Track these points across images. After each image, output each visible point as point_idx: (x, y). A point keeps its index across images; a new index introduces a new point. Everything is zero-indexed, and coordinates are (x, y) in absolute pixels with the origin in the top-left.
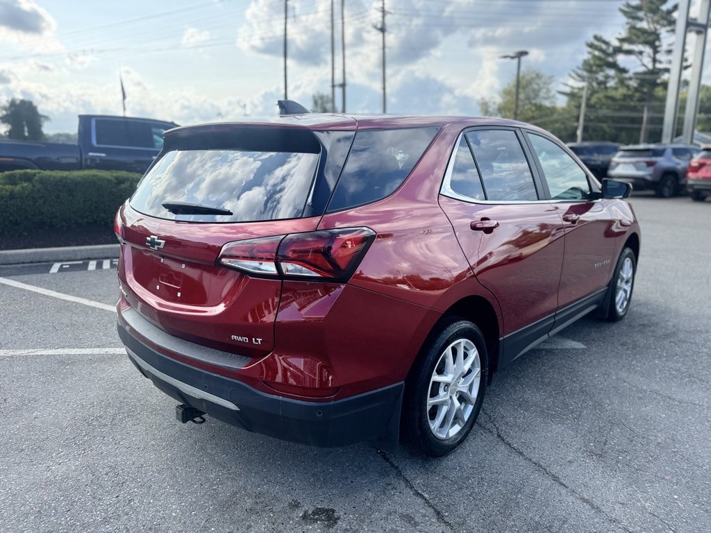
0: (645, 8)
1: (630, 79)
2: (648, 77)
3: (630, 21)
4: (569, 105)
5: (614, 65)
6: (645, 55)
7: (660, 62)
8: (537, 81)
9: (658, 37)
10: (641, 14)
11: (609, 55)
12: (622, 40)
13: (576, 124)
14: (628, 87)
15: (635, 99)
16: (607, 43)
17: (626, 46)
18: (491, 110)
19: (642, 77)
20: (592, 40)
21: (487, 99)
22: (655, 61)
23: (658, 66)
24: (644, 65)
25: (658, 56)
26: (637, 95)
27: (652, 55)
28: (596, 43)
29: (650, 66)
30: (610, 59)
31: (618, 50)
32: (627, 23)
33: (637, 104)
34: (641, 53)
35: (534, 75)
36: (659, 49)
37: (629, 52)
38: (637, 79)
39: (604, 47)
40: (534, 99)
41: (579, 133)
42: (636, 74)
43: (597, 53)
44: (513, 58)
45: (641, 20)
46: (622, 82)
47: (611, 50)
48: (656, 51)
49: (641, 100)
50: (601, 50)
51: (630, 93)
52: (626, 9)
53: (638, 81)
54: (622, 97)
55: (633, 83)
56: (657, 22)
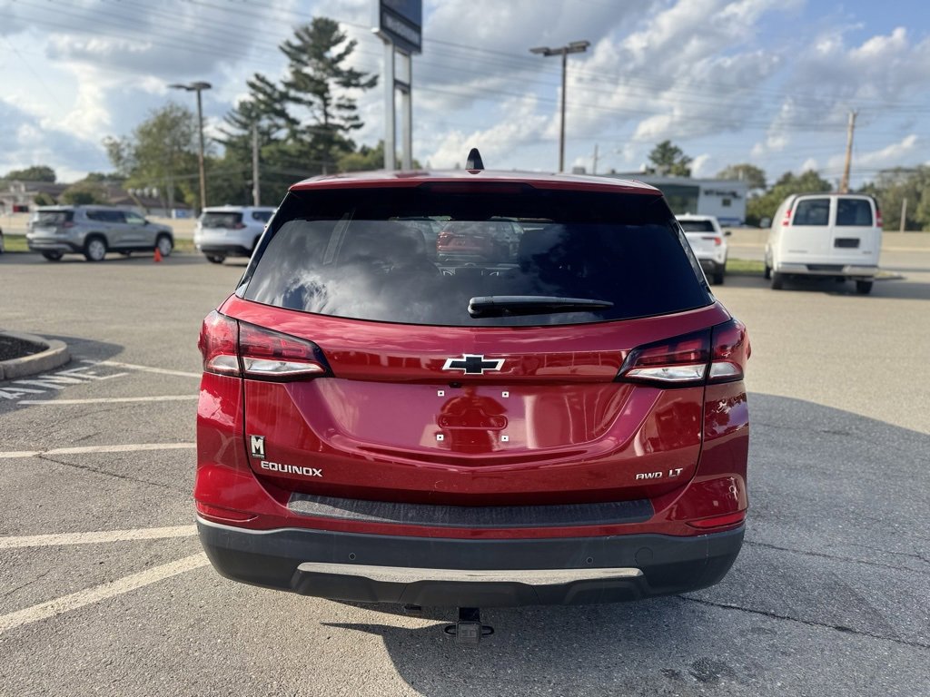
0: (310, 50)
1: (303, 132)
2: (322, 132)
3: (294, 63)
4: (228, 157)
5: (282, 114)
6: (315, 106)
7: (333, 117)
8: (187, 122)
9: (326, 89)
10: (305, 58)
11: (276, 101)
12: (288, 85)
13: (249, 182)
14: (301, 141)
15: (312, 157)
16: (272, 86)
17: (293, 93)
18: (125, 154)
19: (316, 131)
20: (253, 79)
21: (117, 139)
22: (327, 115)
23: (330, 121)
24: (315, 117)
25: (329, 110)
26: (313, 152)
27: (322, 107)
28: (258, 83)
29: (322, 120)
30: (278, 106)
31: (284, 97)
32: (291, 66)
33: (314, 162)
34: (310, 103)
35: (179, 114)
36: (328, 102)
37: (298, 101)
38: (311, 133)
39: (269, 90)
40: (185, 145)
41: (255, 193)
42: (309, 127)
43: (261, 96)
44: (189, 89)
45: (306, 65)
46: (294, 134)
47: (276, 95)
48: (326, 105)
49: (318, 158)
50: (265, 93)
51: (305, 149)
52: (288, 49)
53: (313, 136)
54: (297, 154)
55: (307, 138)
56: (324, 70)
